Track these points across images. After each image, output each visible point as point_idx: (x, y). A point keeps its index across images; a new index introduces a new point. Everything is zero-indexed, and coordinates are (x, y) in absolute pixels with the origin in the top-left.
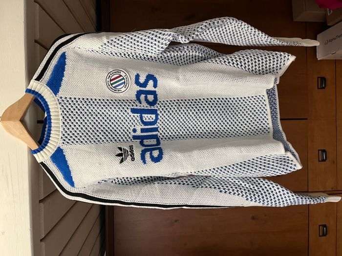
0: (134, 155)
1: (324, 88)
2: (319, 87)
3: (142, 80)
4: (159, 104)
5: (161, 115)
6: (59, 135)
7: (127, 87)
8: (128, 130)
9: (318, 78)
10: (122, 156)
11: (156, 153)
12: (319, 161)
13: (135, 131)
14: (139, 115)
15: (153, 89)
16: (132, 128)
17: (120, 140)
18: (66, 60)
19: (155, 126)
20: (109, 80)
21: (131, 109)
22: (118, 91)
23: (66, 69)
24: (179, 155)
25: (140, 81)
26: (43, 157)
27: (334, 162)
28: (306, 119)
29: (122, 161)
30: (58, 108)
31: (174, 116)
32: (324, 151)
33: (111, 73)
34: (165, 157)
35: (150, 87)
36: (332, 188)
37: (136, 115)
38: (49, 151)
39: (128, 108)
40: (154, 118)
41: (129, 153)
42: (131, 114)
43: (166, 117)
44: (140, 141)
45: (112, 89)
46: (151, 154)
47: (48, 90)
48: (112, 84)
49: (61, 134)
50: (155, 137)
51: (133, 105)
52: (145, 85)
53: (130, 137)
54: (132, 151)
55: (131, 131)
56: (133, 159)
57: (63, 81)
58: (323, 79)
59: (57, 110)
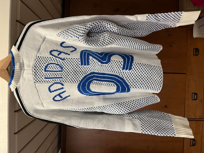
1: (197, 55)
2: (194, 54)
9: (194, 49)
12: (192, 100)
27: (201, 101)
28: (185, 74)
32: (196, 94)
36: (200, 117)
58: (197, 50)
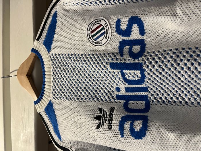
0: (112, 121)
3: (124, 26)
4: (146, 56)
5: (148, 70)
6: (50, 90)
7: (107, 38)
8: (110, 89)
10: (100, 120)
11: (138, 125)
13: (118, 89)
14: (119, 71)
15: (140, 37)
16: (115, 87)
17: (102, 100)
18: (57, 19)
19: (143, 85)
20: (90, 32)
21: (110, 63)
22: (99, 43)
23: (56, 27)
24: (172, 136)
25: (121, 27)
26: (40, 108)
29: (98, 127)
30: (50, 64)
31: (169, 73)
33: (92, 24)
34: (151, 134)
35: (135, 34)
37: (116, 71)
38: (43, 103)
39: (107, 63)
40: (140, 76)
41: (108, 117)
42: (110, 69)
43: (157, 73)
44: (125, 103)
45: (93, 41)
46: (132, 125)
47: (44, 48)
48: (93, 36)
49: (52, 89)
50: (145, 98)
51: (113, 59)
52: (128, 32)
53: (113, 97)
54: (111, 115)
55: (114, 89)
56: (110, 127)
57: (54, 38)
59: (50, 66)
